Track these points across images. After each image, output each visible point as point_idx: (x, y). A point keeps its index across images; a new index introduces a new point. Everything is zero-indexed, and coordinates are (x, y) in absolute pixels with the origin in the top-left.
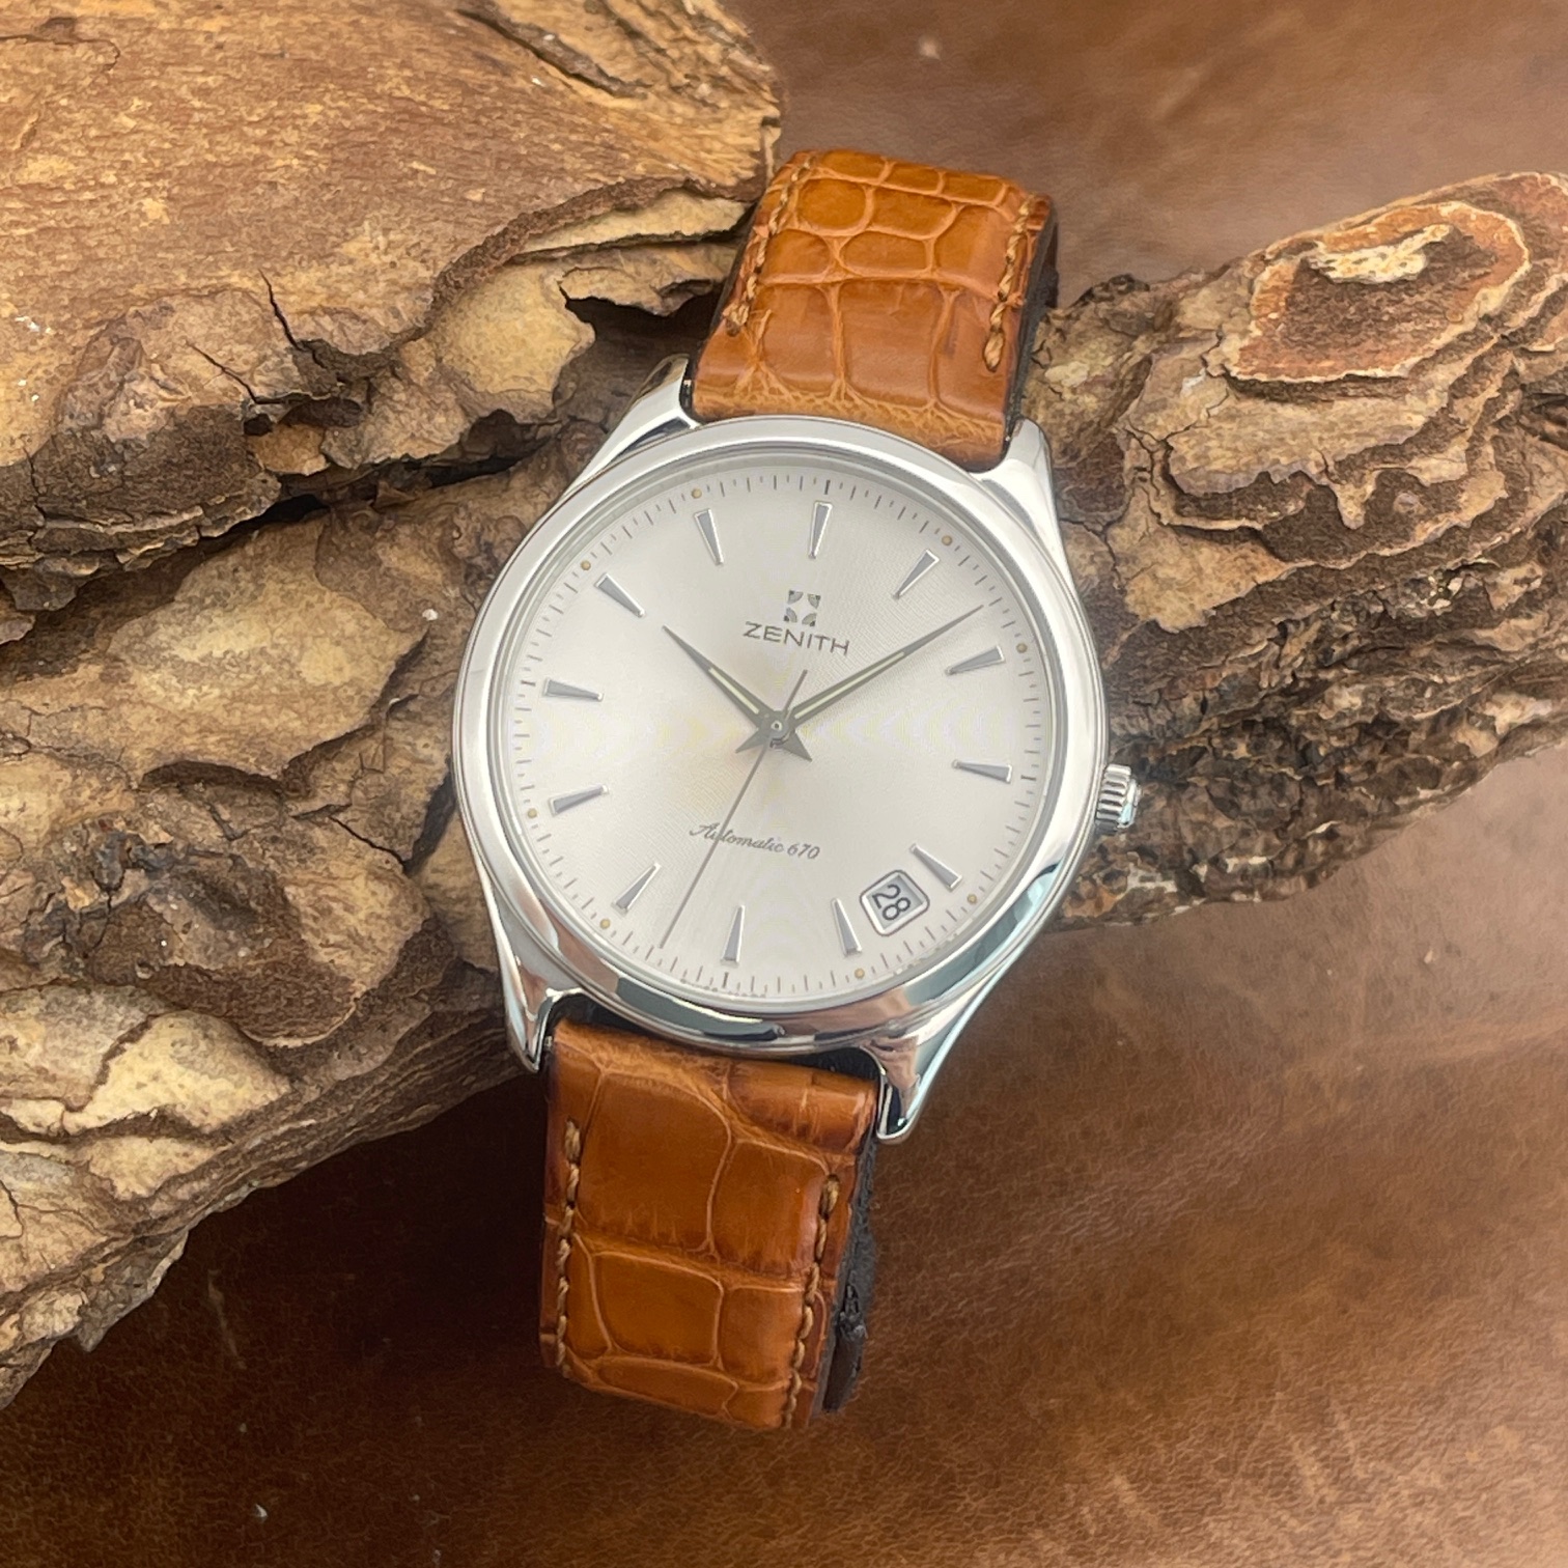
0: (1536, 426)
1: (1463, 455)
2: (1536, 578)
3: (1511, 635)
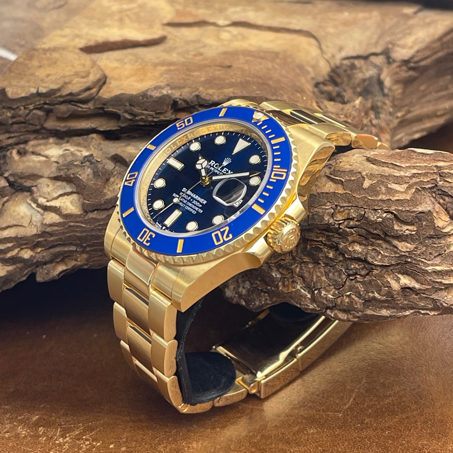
0: (438, 199)
1: (405, 188)
2: (414, 231)
3: (404, 247)
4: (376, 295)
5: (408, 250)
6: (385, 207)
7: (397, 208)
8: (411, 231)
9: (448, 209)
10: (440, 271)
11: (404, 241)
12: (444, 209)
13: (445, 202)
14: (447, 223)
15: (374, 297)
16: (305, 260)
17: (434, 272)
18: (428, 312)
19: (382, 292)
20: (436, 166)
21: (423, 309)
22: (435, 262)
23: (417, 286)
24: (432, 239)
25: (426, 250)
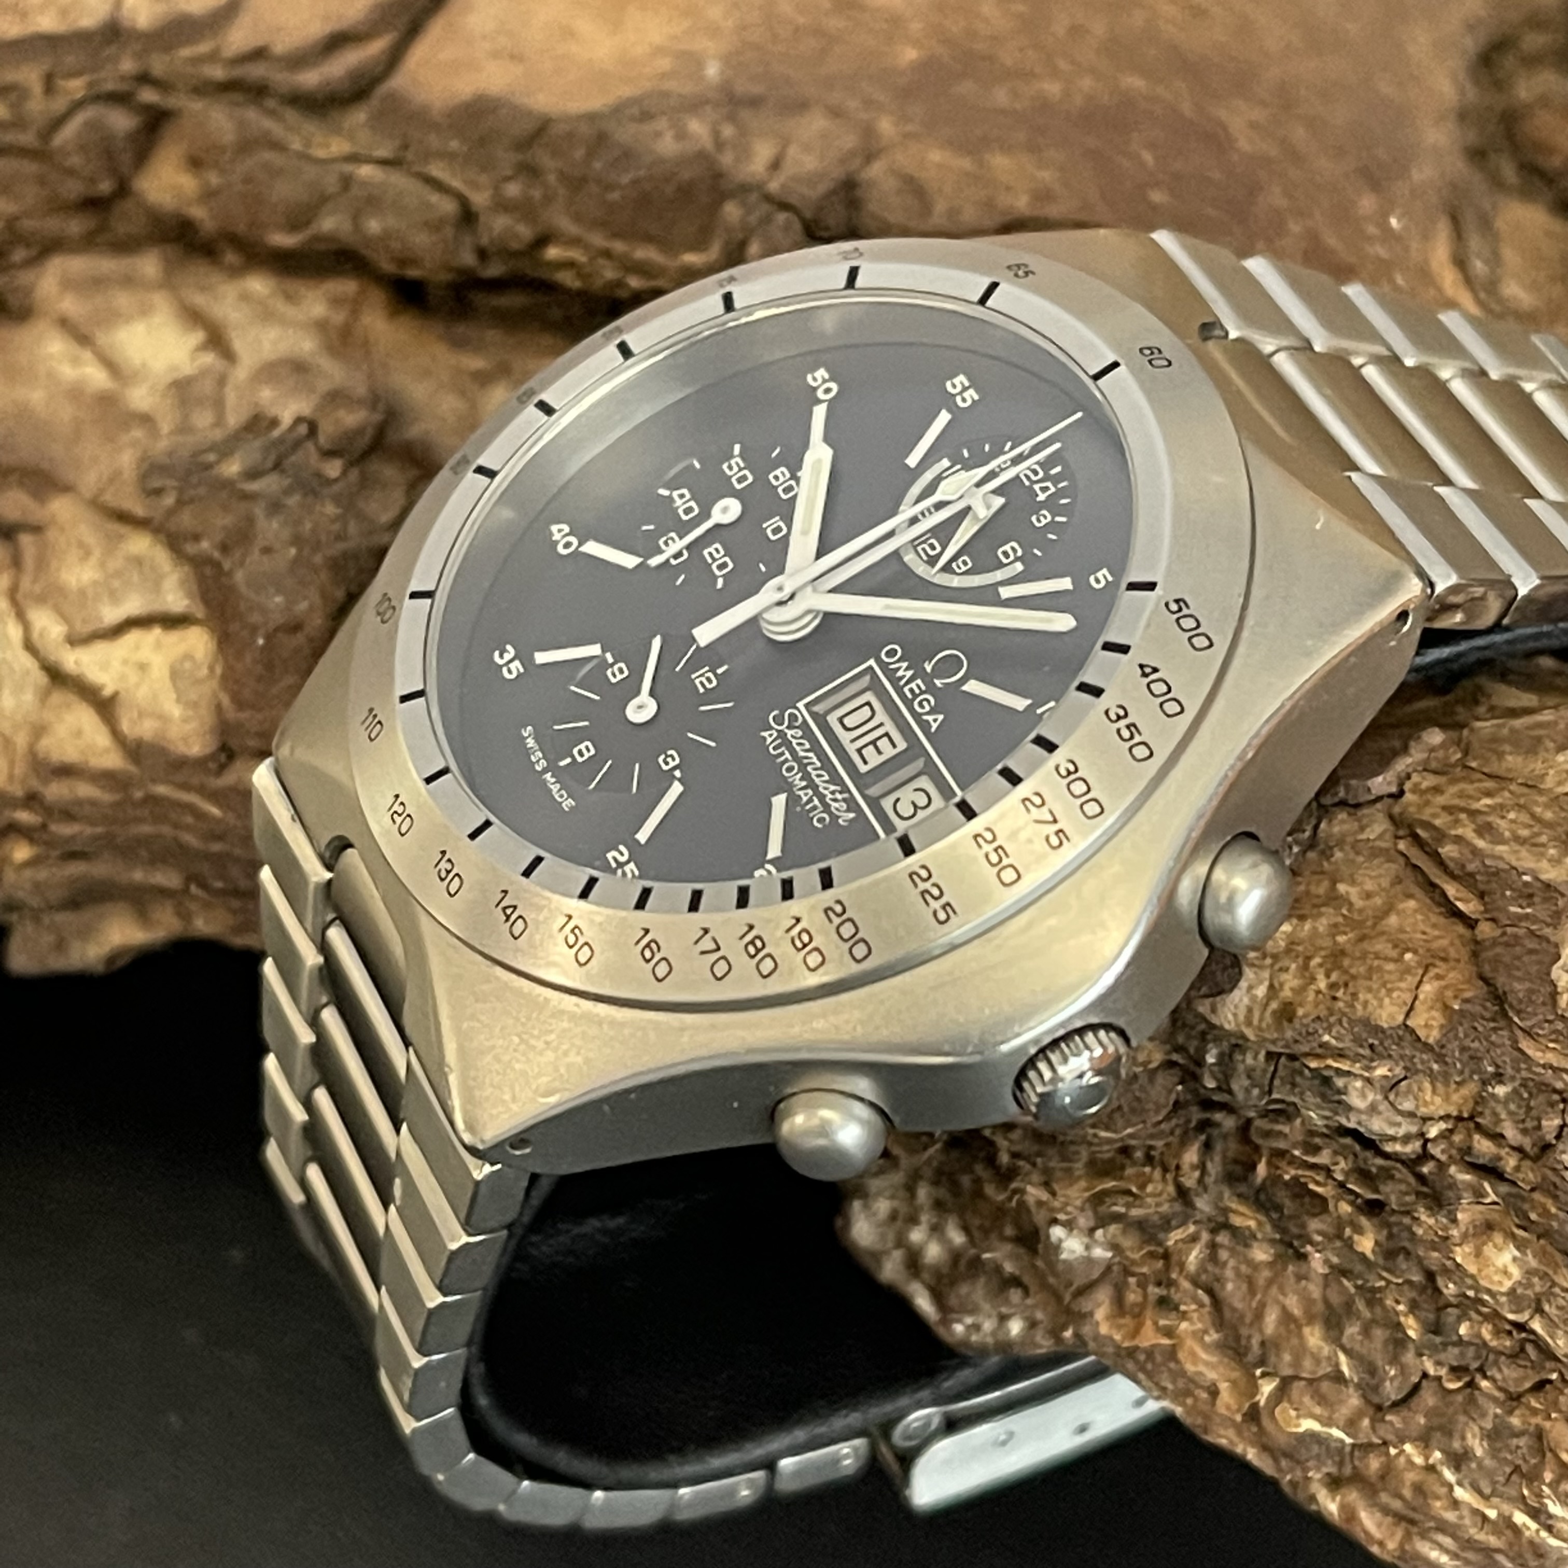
16: (1236, 1221)
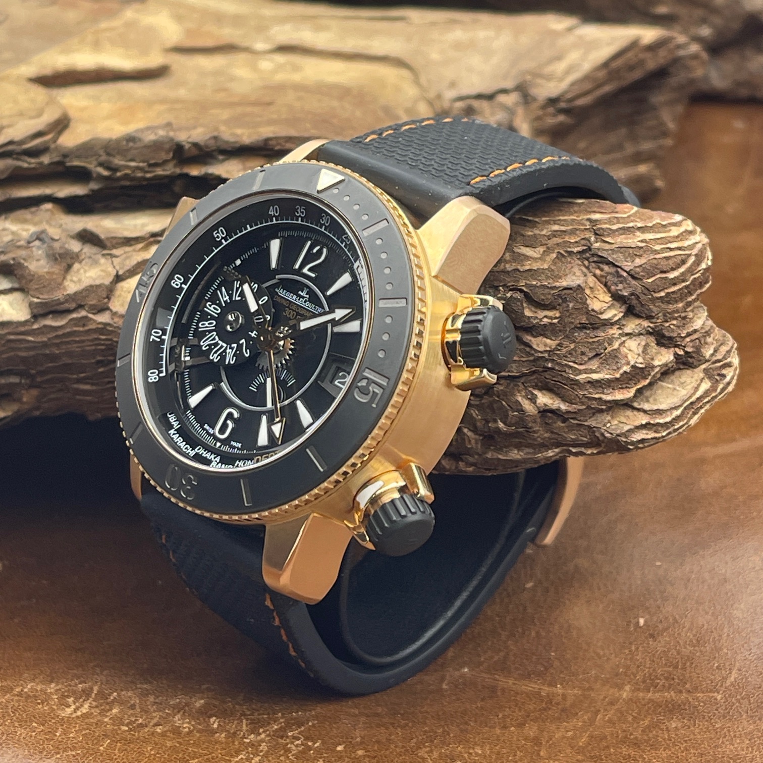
0: (593, 270)
1: (541, 252)
2: (556, 318)
3: (541, 344)
4: (501, 425)
5: (548, 349)
6: (509, 282)
7: (528, 282)
8: (551, 318)
9: (609, 284)
10: (597, 381)
11: (541, 335)
12: (601, 283)
13: (602, 273)
14: (607, 305)
15: (498, 428)
17: (589, 382)
18: (583, 450)
19: (509, 419)
20: (589, 220)
21: (574, 446)
22: (591, 367)
23: (563, 407)
24: (585, 331)
25: (575, 347)
